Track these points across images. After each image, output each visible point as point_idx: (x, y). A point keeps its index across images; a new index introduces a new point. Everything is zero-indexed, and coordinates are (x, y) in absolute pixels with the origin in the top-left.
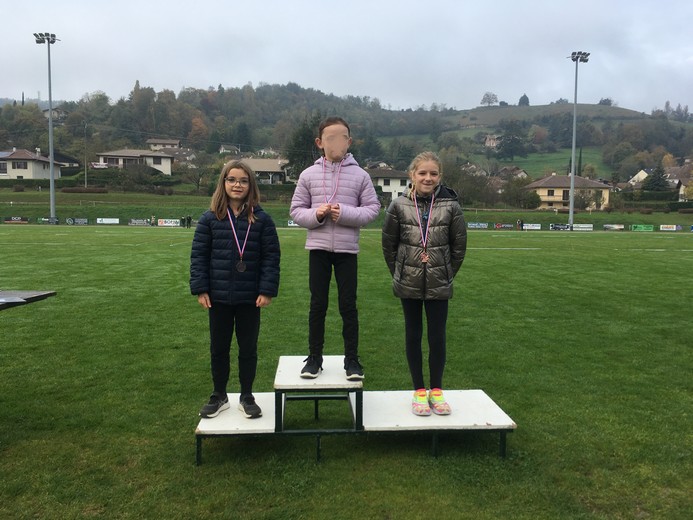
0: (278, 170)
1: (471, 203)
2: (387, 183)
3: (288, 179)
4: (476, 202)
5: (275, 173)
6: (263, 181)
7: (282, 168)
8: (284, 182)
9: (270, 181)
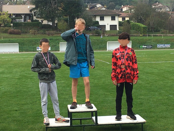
0: (28, 12)
1: (159, 31)
2: (102, 19)
3: (35, 18)
4: (162, 30)
5: (26, 15)
6: (18, 20)
7: (31, 11)
8: (32, 20)
9: (22, 20)
